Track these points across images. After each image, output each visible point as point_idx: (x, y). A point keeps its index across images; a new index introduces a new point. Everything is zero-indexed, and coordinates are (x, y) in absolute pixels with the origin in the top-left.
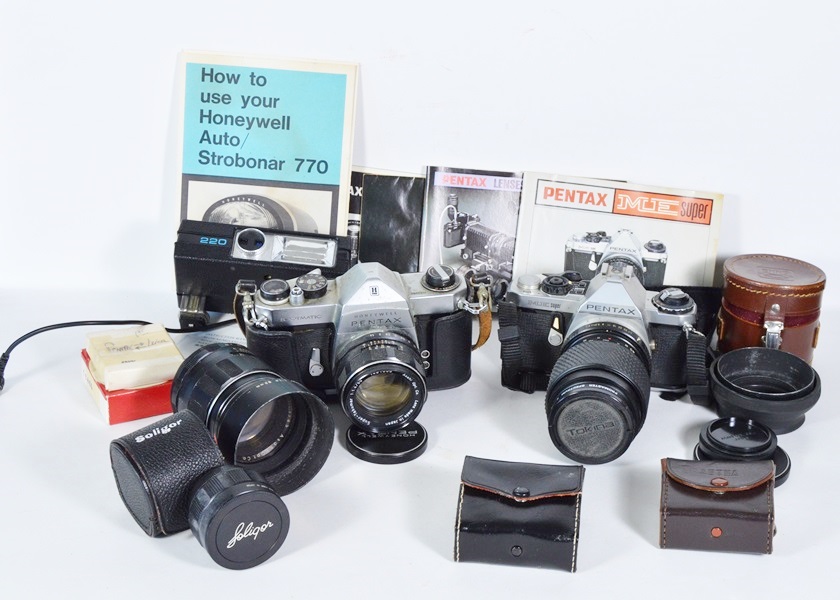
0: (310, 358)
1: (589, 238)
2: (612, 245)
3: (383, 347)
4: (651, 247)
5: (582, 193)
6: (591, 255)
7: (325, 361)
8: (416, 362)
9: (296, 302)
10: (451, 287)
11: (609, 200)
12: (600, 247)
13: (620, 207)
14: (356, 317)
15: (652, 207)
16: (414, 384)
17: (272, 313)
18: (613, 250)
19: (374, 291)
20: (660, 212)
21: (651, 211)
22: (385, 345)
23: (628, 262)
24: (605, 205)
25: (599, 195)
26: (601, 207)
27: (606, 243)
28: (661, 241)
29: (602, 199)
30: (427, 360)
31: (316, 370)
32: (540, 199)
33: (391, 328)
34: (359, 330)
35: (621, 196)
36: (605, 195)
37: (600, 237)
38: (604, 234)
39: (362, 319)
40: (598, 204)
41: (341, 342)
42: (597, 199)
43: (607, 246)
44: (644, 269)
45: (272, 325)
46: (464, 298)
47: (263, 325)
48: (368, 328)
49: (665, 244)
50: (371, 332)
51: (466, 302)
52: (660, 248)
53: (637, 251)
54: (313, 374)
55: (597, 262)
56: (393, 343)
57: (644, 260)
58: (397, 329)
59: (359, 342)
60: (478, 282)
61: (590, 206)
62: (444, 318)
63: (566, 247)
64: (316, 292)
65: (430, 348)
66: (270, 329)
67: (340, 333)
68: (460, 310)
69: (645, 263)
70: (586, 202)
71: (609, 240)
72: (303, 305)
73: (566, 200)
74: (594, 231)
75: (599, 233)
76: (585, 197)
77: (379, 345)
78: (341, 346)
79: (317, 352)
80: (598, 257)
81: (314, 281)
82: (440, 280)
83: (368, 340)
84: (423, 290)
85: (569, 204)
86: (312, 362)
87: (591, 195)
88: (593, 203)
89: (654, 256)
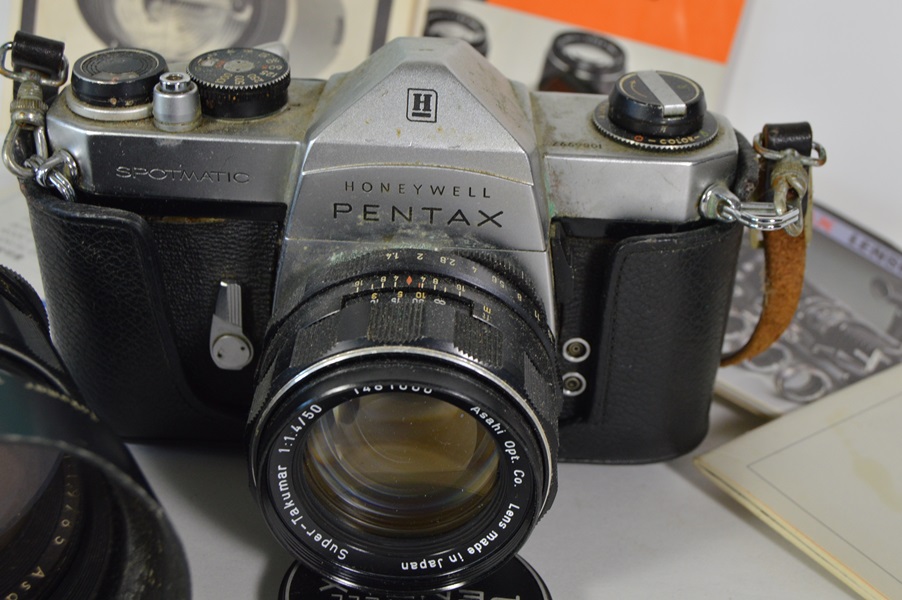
0: (212, 310)
3: (420, 298)
7: (253, 328)
8: (530, 372)
9: (170, 117)
10: (687, 142)
14: (349, 186)
16: (511, 448)
17: (94, 143)
19: (423, 106)
22: (431, 293)
30: (579, 367)
31: (229, 350)
33: (467, 244)
34: (358, 234)
39: (368, 197)
41: (297, 267)
45: (89, 185)
46: (722, 185)
47: (60, 182)
48: (388, 233)
50: (392, 248)
51: (730, 196)
54: (222, 364)
56: (460, 290)
58: (486, 250)
59: (344, 275)
60: (780, 148)
62: (650, 239)
64: (243, 95)
65: (592, 331)
66: (81, 197)
67: (294, 240)
68: (705, 222)
72: (192, 132)
77: (410, 291)
78: (293, 281)
79: (232, 291)
81: (248, 66)
82: (655, 112)
83: (376, 270)
84: (592, 137)
86: (218, 325)
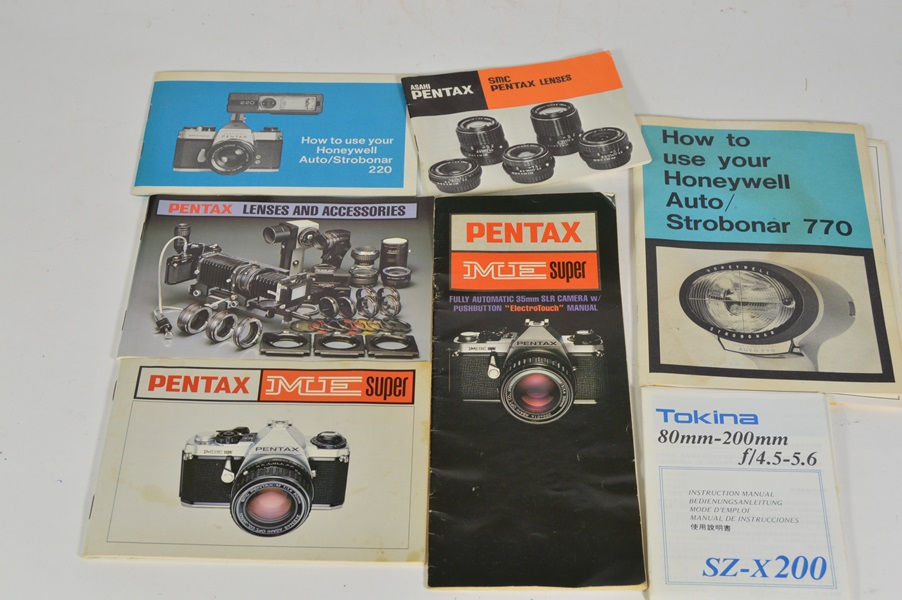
1: (222, 438)
2: (259, 445)
4: (321, 442)
5: (209, 380)
6: (224, 462)
11: (253, 386)
12: (239, 450)
13: (270, 392)
15: (321, 389)
18: (260, 452)
20: (333, 393)
21: (321, 393)
23: (286, 467)
24: (245, 391)
25: (237, 379)
26: (240, 395)
27: (249, 443)
28: (339, 431)
29: (241, 385)
32: (143, 391)
35: (271, 379)
36: (246, 379)
37: (239, 435)
38: (245, 430)
40: (236, 391)
42: (233, 385)
43: (251, 446)
44: (313, 473)
49: (344, 436)
52: (338, 442)
53: (301, 450)
55: (234, 469)
57: (311, 460)
61: (222, 395)
63: (184, 453)
69: (313, 463)
70: (217, 391)
71: (254, 438)
73: (185, 390)
74: (229, 427)
75: (238, 430)
76: (215, 384)
80: (236, 464)
85: (189, 394)
87: (224, 380)
88: (228, 391)
89: (329, 454)
